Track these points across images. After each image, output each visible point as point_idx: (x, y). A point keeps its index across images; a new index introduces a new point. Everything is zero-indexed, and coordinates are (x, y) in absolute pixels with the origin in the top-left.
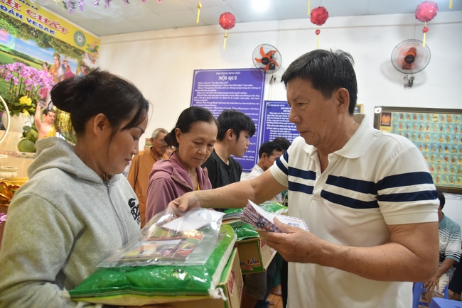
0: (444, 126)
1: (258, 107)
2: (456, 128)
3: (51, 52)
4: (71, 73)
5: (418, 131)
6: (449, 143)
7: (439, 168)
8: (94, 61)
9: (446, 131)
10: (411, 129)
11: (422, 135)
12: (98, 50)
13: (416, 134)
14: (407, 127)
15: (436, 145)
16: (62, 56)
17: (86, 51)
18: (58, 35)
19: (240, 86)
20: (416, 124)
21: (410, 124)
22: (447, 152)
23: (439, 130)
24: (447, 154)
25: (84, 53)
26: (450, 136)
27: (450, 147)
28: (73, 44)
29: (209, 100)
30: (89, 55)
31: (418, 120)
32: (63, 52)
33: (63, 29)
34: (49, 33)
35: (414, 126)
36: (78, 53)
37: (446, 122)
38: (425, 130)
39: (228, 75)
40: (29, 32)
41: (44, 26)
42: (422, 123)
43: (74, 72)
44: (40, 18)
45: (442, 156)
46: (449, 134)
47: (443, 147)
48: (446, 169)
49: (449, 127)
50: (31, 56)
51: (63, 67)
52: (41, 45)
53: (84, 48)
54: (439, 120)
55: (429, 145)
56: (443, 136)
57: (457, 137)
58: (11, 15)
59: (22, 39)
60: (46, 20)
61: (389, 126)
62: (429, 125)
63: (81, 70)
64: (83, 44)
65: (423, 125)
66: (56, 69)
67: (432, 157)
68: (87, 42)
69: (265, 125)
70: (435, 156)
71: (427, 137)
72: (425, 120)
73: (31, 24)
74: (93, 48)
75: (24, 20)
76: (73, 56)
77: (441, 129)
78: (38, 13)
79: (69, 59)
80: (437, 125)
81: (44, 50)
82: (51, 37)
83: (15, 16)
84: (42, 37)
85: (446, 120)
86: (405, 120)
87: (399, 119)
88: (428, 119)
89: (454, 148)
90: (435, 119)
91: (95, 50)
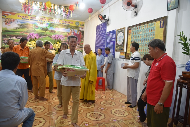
0: (146, 30)
1: (105, 35)
2: (150, 30)
3: (69, 29)
4: (75, 33)
5: (138, 34)
6: (147, 37)
7: (144, 50)
8: (83, 29)
9: (146, 32)
10: (136, 34)
11: (139, 36)
12: (84, 25)
13: (138, 36)
14: (135, 33)
15: (143, 39)
16: (72, 30)
17: (80, 27)
18: (71, 24)
19: (103, 29)
20: (138, 31)
21: (136, 32)
22: (146, 42)
23: (144, 32)
24: (146, 43)
25: (79, 27)
26: (148, 34)
27: (147, 39)
28: (75, 25)
29: (99, 35)
30: (81, 27)
31: (139, 29)
32: (72, 28)
33: (72, 23)
34: (68, 25)
35: (137, 32)
36: (77, 27)
37: (146, 28)
38: (140, 34)
39: (101, 26)
40: (63, 26)
41: (67, 23)
42: (139, 30)
43: (76, 33)
44: (65, 22)
45: (145, 44)
46: (147, 33)
47: (145, 40)
48: (146, 50)
49: (147, 30)
50: (64, 32)
51: (73, 32)
52: (66, 28)
53: (79, 26)
54: (144, 27)
55: (141, 40)
56: (145, 35)
57: (150, 34)
58: (58, 24)
59: (61, 28)
60: (67, 22)
61: (131, 34)
62: (142, 30)
63: (78, 32)
64: (79, 25)
65: (140, 31)
66: (71, 33)
67: (142, 45)
68: (80, 24)
69: (107, 41)
70: (143, 44)
71: (141, 36)
72: (140, 29)
73: (63, 24)
74: (82, 25)
75: (61, 24)
76: (76, 29)
77: (145, 31)
78: (65, 21)
79: (75, 30)
80: (144, 30)
81: (67, 29)
82: (69, 26)
83: (59, 24)
84: (66, 26)
85: (146, 27)
86: (135, 30)
87: (133, 31)
88: (141, 28)
89: (149, 40)
90: (143, 28)
91: (83, 25)
